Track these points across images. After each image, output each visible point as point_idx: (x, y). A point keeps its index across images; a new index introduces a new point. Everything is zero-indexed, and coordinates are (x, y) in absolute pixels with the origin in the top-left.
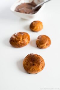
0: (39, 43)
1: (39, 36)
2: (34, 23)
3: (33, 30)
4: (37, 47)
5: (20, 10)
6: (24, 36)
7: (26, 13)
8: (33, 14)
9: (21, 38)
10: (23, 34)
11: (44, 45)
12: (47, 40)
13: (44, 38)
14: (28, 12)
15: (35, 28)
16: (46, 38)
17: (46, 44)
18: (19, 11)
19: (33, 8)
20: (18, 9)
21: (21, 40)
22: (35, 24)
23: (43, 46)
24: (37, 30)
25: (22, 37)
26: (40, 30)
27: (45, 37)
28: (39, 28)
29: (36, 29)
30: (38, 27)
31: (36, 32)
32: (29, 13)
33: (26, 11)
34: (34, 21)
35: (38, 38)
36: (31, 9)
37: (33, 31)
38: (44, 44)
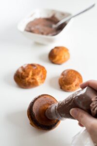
0: (64, 83)
1: (64, 72)
2: (55, 50)
3: (54, 61)
4: (61, 88)
5: (33, 29)
6: (37, 71)
7: (42, 34)
8: (54, 35)
9: (31, 73)
10: (35, 68)
11: (71, 86)
12: (77, 77)
13: (72, 74)
14: (45, 33)
15: (58, 58)
16: (74, 74)
17: (74, 84)
18: (31, 31)
19: (54, 26)
20: (30, 28)
21: (30, 76)
22: (57, 51)
23: (70, 88)
24: (60, 62)
25: (33, 72)
26: (65, 61)
27: (73, 72)
28: (63, 57)
29: (58, 60)
30: (61, 56)
31: (59, 64)
32: (47, 34)
33: (42, 31)
34: (56, 48)
35: (63, 74)
36: (51, 27)
37: (53, 63)
38: (72, 84)
